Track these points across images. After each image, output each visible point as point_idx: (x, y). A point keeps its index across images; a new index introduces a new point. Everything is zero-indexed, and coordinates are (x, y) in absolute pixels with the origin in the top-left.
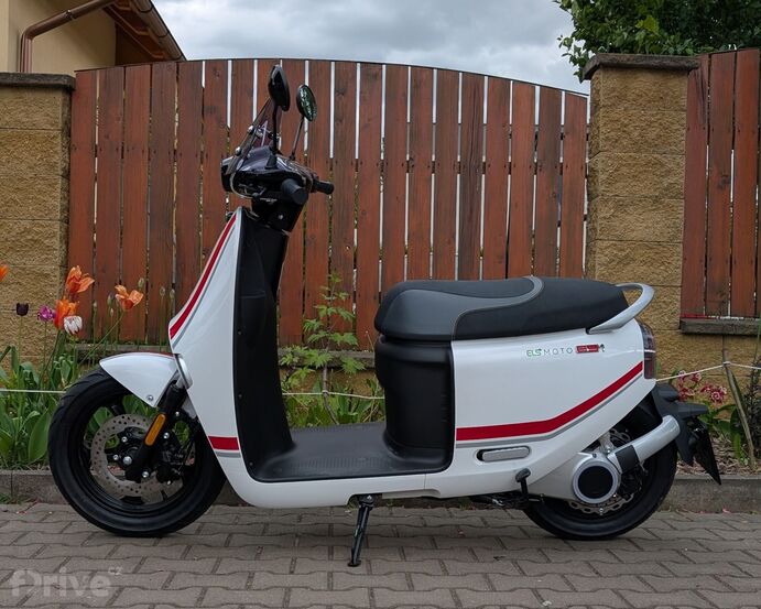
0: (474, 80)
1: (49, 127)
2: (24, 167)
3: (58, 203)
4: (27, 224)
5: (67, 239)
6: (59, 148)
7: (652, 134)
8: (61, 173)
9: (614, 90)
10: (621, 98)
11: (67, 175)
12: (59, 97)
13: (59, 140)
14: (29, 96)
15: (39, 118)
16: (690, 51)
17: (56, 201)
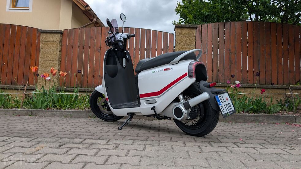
0: (149, 31)
1: (56, 41)
2: (51, 49)
3: (58, 57)
4: (51, 61)
5: (60, 65)
6: (59, 46)
7: (187, 42)
8: (59, 51)
9: (179, 32)
10: (181, 34)
11: (61, 51)
12: (59, 35)
13: (59, 44)
14: (53, 35)
15: (55, 39)
16: (199, 23)
17: (57, 57)
